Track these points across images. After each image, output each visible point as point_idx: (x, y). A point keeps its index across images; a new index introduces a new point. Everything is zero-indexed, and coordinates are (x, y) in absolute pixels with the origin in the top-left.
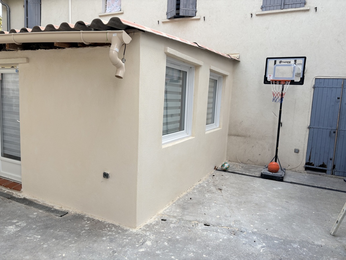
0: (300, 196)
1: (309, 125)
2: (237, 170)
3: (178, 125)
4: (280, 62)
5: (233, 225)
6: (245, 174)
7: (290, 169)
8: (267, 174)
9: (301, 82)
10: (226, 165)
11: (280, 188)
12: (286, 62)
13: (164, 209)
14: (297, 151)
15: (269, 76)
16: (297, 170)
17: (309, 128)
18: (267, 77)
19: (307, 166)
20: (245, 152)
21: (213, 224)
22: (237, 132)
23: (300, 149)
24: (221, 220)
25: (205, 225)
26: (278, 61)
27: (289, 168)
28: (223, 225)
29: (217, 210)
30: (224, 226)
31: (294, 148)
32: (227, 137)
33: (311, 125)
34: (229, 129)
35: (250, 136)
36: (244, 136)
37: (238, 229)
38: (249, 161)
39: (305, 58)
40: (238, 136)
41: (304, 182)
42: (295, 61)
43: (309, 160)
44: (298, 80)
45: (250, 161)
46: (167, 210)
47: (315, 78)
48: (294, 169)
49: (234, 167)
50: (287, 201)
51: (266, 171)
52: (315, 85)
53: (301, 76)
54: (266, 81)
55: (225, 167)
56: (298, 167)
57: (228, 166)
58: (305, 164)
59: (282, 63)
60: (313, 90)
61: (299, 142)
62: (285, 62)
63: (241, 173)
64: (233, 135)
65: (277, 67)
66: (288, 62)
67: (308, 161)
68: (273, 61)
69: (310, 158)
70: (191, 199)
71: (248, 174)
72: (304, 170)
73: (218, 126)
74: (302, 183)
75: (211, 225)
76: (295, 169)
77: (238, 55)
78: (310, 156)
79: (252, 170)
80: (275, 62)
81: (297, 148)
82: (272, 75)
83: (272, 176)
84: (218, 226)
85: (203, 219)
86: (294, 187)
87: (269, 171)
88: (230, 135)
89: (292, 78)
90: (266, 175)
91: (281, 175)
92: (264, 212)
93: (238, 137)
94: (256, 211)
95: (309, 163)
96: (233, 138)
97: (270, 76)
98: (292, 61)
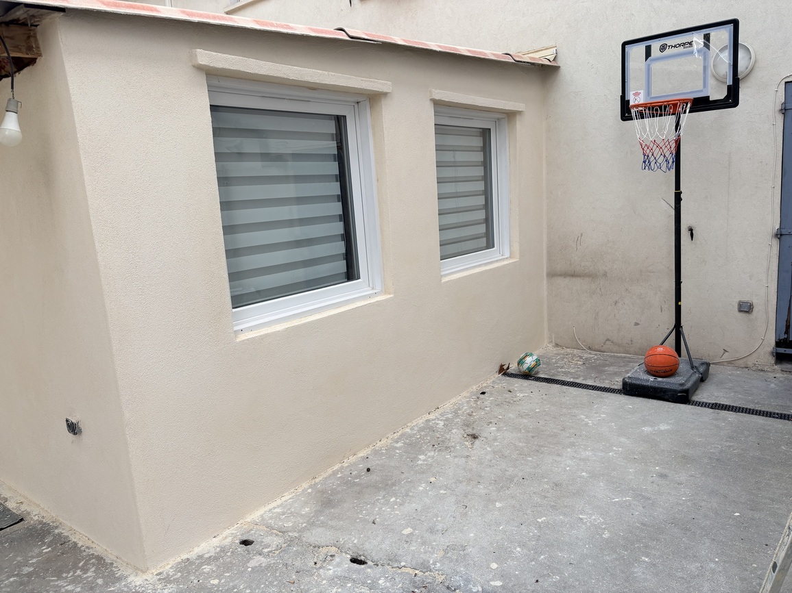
0: (721, 451)
1: (777, 226)
2: (565, 373)
3: (341, 266)
4: (663, 48)
5: (434, 564)
6: (584, 382)
7: (730, 362)
8: (638, 382)
9: (732, 99)
10: (530, 361)
11: (663, 427)
12: (680, 45)
13: (271, 506)
14: (746, 308)
15: (635, 94)
16: (750, 364)
17: (779, 235)
18: (629, 101)
19: (781, 350)
20: (595, 318)
21: (375, 559)
22: (571, 264)
23: (755, 302)
24: (406, 546)
25: (354, 561)
26: (656, 45)
27: (726, 357)
28: (403, 564)
29: (419, 510)
30: (404, 566)
31: (737, 300)
32: (545, 282)
33: (783, 227)
34: (549, 260)
35: (605, 275)
36: (591, 276)
37: (443, 577)
38: (608, 342)
39: (735, 23)
40: (573, 275)
41: (757, 403)
42: (707, 37)
43: (787, 332)
44: (718, 94)
45: (612, 342)
46: (276, 510)
47: (783, 82)
48: (741, 362)
49: (560, 363)
50: (665, 471)
51: (638, 374)
52: (785, 103)
53: (730, 82)
54: (626, 112)
55: (525, 367)
56: (754, 355)
57: (533, 363)
58: (773, 343)
59: (668, 52)
60: (780, 118)
61: (751, 279)
62: (675, 46)
63: (572, 380)
64: (560, 275)
65: (656, 66)
66: (684, 44)
67: (783, 336)
68: (641, 48)
69: (788, 327)
70: (368, 470)
71: (590, 382)
72: (773, 362)
73: (507, 255)
74: (751, 406)
75: (370, 563)
76: (745, 360)
77: (552, 50)
78: (788, 321)
79: (611, 369)
80: (648, 50)
81: (745, 299)
82: (642, 92)
83: (652, 387)
84: (389, 564)
85: (355, 542)
86: (716, 419)
87: (649, 372)
88: (552, 275)
89: (701, 91)
90: (635, 385)
91: (682, 385)
92: (565, 515)
93: (574, 279)
94: (539, 509)
95: (785, 340)
96: (562, 282)
97: (637, 94)
98: (697, 39)
